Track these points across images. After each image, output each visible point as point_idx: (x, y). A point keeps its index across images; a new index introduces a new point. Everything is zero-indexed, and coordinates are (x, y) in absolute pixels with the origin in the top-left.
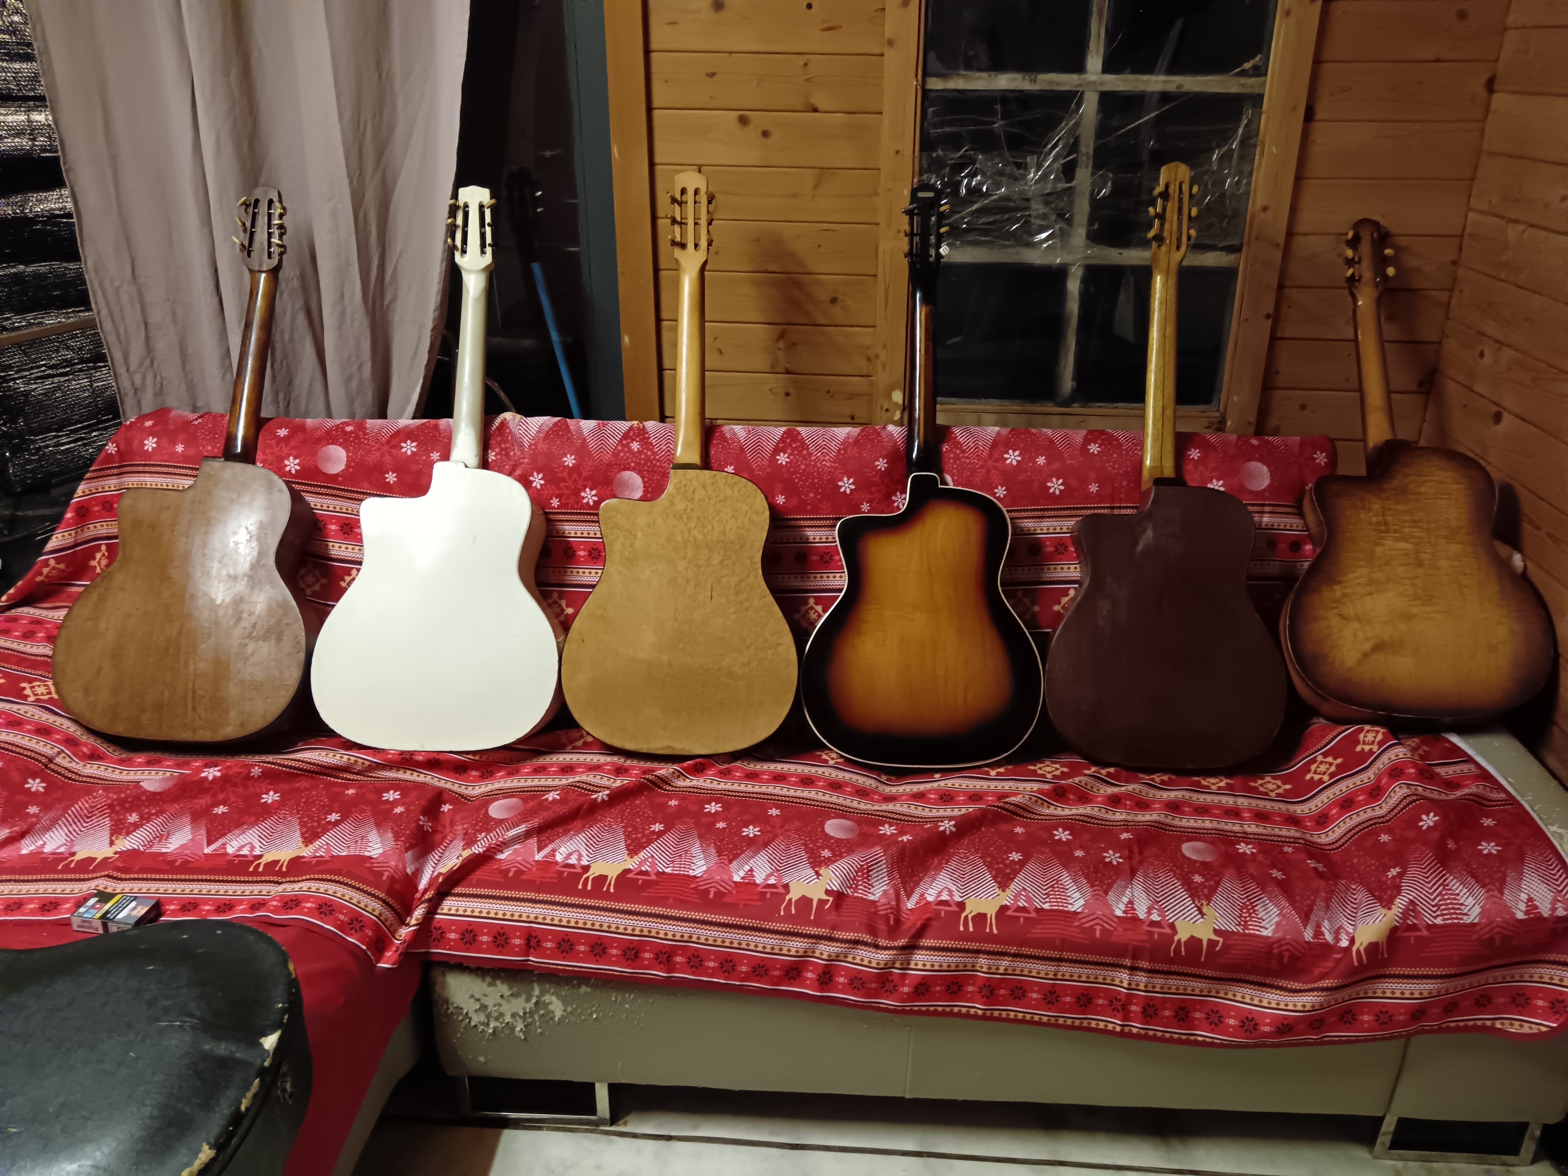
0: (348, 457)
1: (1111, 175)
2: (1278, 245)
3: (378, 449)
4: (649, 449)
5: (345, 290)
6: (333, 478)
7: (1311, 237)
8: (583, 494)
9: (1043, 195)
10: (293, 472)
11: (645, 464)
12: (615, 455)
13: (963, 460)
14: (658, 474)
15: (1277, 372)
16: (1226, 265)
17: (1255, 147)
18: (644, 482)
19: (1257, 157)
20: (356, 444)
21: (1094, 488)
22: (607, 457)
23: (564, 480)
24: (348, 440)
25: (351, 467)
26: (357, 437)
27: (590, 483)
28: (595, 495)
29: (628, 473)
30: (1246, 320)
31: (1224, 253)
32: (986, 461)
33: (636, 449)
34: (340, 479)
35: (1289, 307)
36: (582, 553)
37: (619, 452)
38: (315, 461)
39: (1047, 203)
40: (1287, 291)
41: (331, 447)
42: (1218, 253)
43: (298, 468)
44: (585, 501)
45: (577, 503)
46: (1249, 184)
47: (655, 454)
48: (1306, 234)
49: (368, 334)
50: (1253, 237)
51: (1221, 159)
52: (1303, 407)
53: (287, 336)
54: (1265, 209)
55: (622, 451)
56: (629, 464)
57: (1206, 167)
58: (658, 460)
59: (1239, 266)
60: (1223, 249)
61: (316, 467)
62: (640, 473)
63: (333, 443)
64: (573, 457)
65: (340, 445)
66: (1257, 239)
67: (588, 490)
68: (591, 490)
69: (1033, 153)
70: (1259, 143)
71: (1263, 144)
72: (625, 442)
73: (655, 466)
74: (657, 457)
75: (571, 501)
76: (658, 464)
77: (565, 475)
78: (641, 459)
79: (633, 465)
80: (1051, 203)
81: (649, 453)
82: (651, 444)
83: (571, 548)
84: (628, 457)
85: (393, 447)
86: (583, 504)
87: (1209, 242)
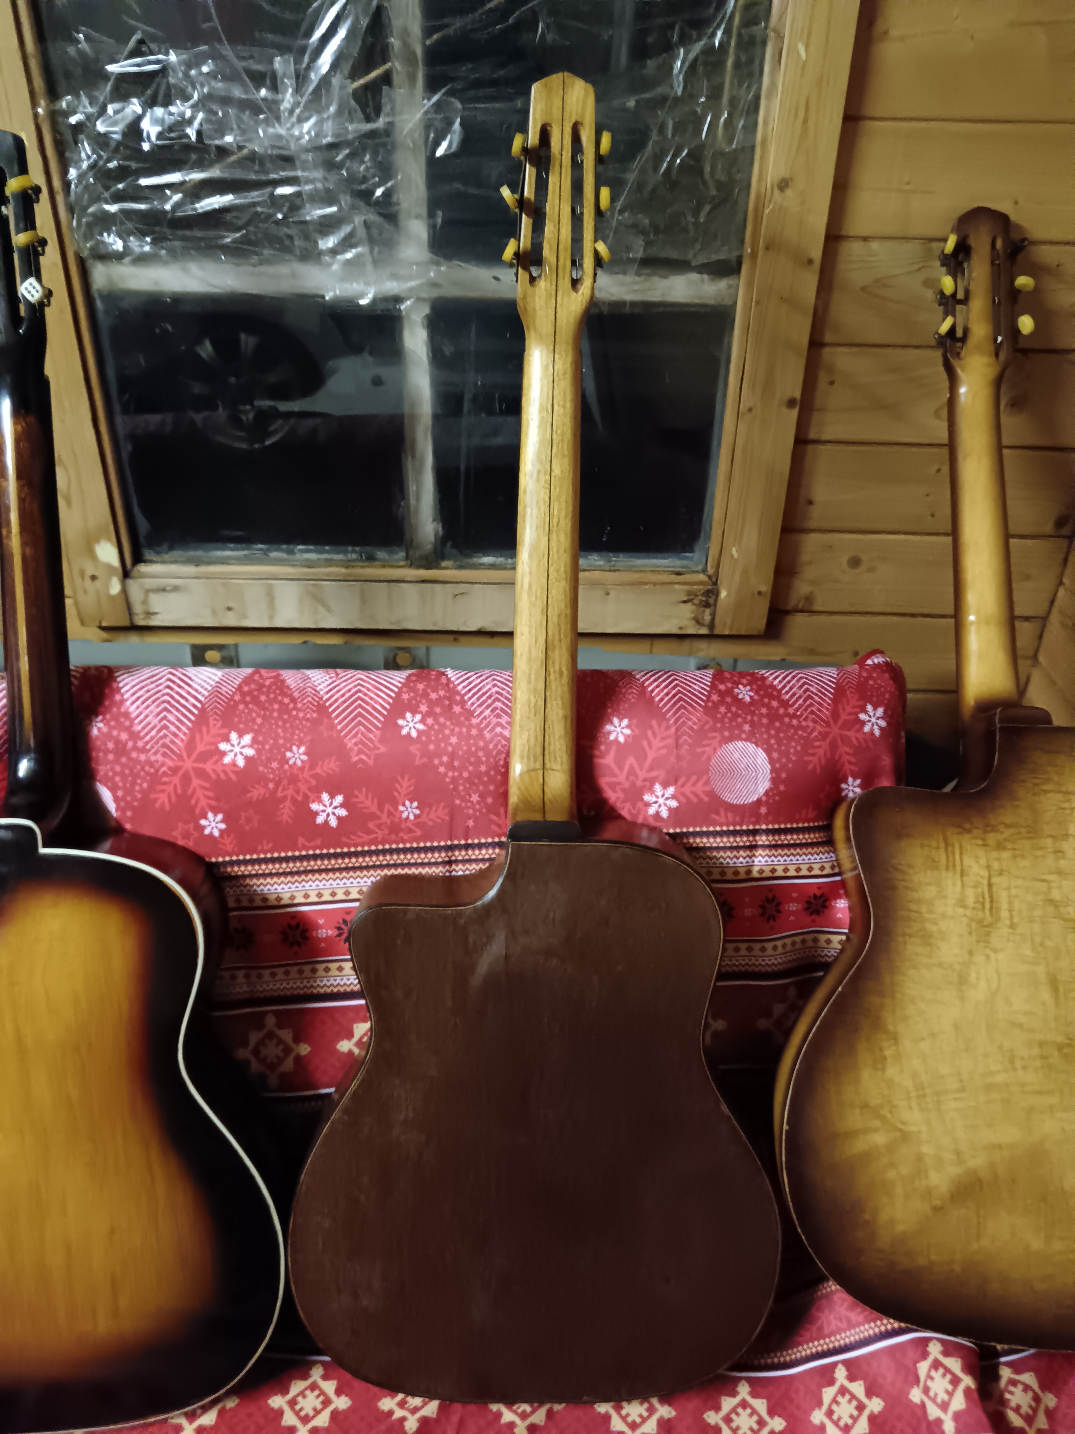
1: (458, 105)
2: (810, 262)
7: (875, 245)
9: (318, 148)
13: (134, 755)
15: (810, 503)
16: (712, 302)
17: (764, 43)
19: (767, 69)
21: (409, 810)
30: (750, 410)
31: (705, 276)
32: (180, 757)
35: (832, 383)
39: (331, 166)
40: (827, 351)
42: (694, 276)
46: (751, 127)
48: (865, 239)
50: (761, 244)
51: (691, 71)
52: (855, 562)
54: (783, 185)
57: (659, 90)
59: (735, 303)
60: (701, 269)
66: (767, 248)
69: (283, 50)
70: (772, 34)
71: (780, 37)
80: (340, 166)
87: (674, 254)
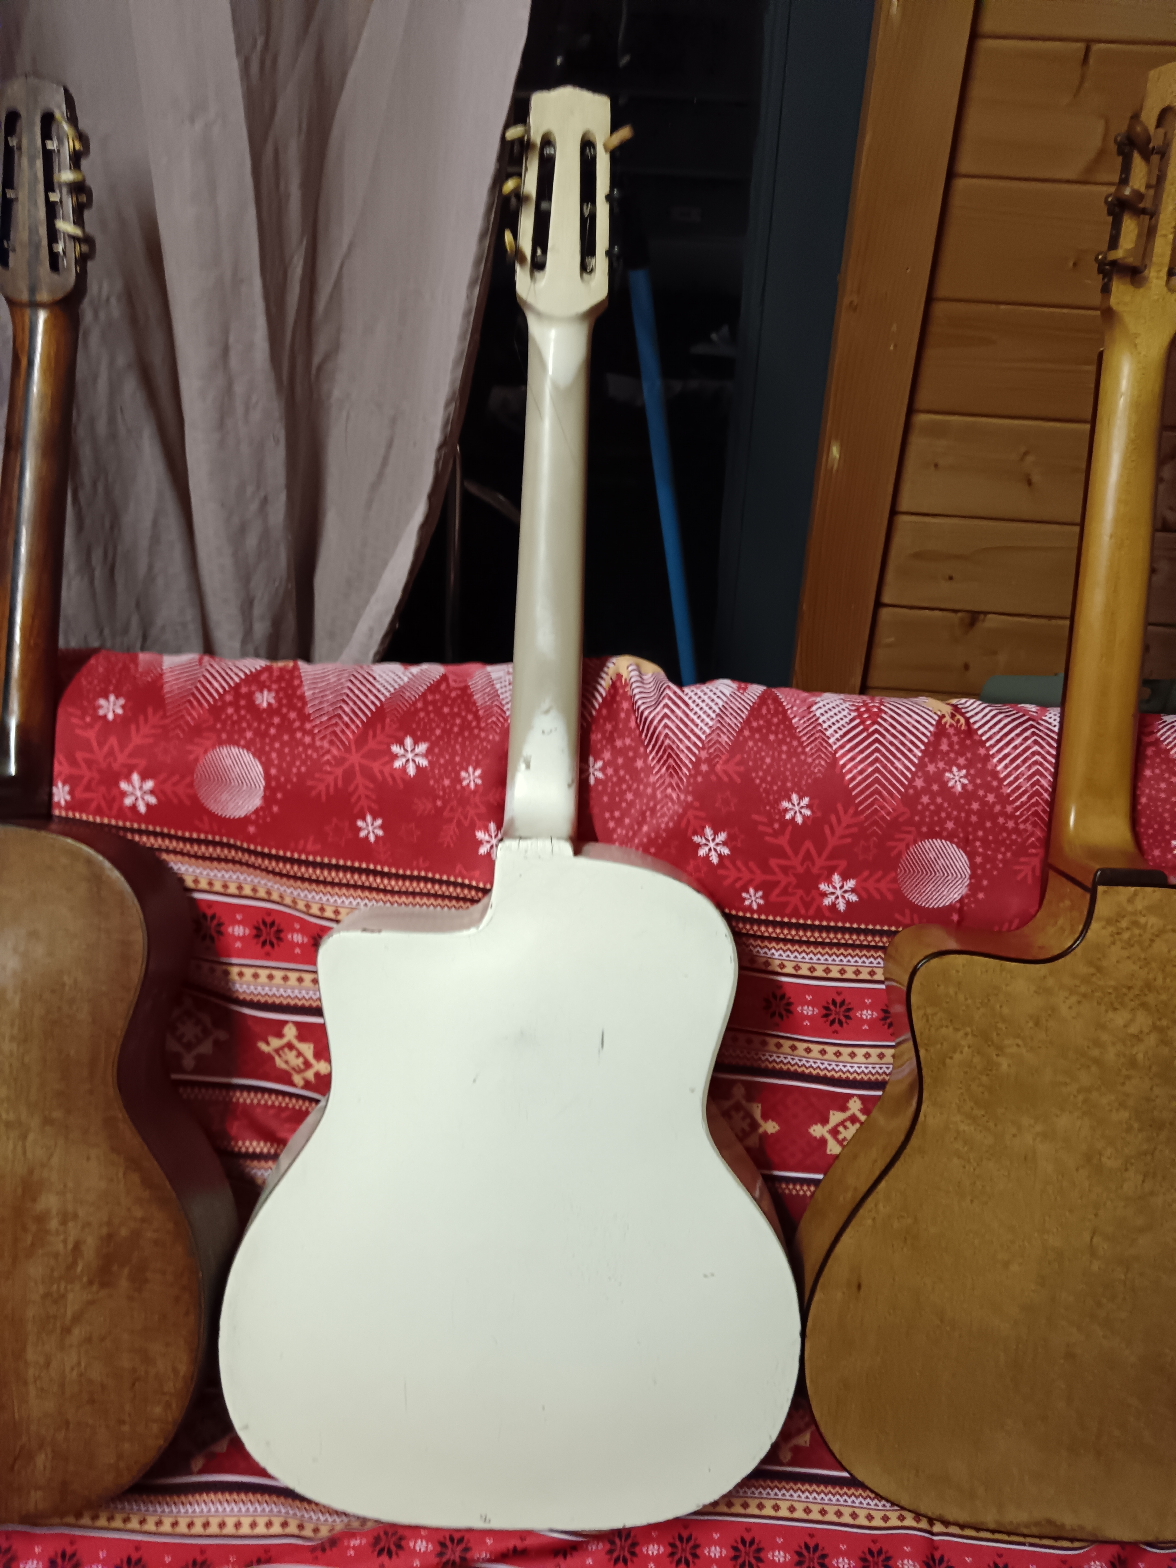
0: (267, 776)
3: (340, 761)
4: (989, 789)
5: (231, 340)
6: (237, 826)
8: (823, 887)
10: (142, 809)
11: (980, 825)
12: (910, 799)
14: (1008, 848)
18: (973, 866)
20: (283, 744)
22: (890, 806)
23: (780, 853)
24: (263, 735)
25: (277, 802)
26: (286, 726)
27: (843, 864)
28: (853, 891)
29: (938, 843)
33: (959, 788)
34: (252, 829)
36: (808, 1010)
37: (918, 794)
38: (191, 785)
41: (224, 750)
43: (153, 800)
44: (827, 901)
45: (807, 906)
47: (1004, 800)
49: (282, 434)
53: (102, 427)
55: (926, 790)
56: (942, 822)
58: (1011, 816)
61: (195, 799)
62: (965, 845)
63: (232, 741)
64: (806, 801)
65: (247, 747)
67: (836, 878)
68: (845, 878)
72: (931, 768)
73: (1004, 828)
74: (1009, 809)
75: (795, 901)
76: (1011, 824)
77: (783, 841)
78: (970, 812)
79: (950, 825)
81: (991, 798)
82: (995, 774)
83: (783, 996)
84: (940, 808)
85: (373, 755)
86: (820, 908)
